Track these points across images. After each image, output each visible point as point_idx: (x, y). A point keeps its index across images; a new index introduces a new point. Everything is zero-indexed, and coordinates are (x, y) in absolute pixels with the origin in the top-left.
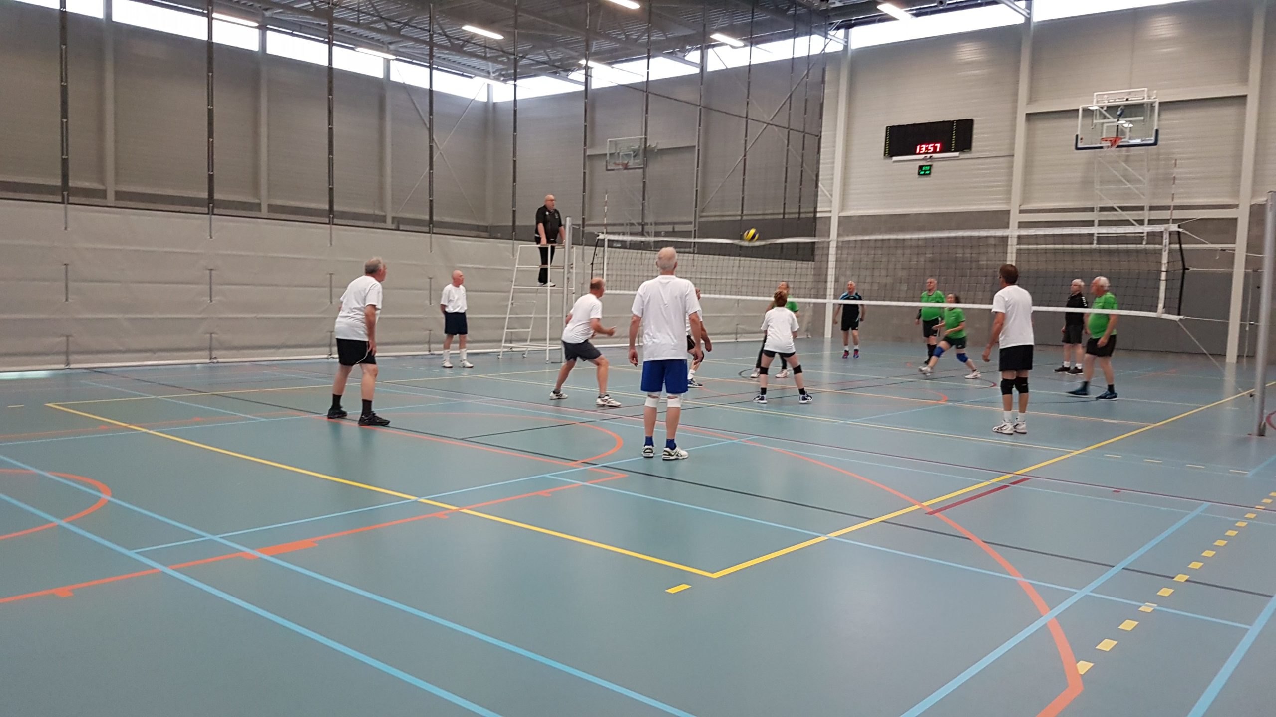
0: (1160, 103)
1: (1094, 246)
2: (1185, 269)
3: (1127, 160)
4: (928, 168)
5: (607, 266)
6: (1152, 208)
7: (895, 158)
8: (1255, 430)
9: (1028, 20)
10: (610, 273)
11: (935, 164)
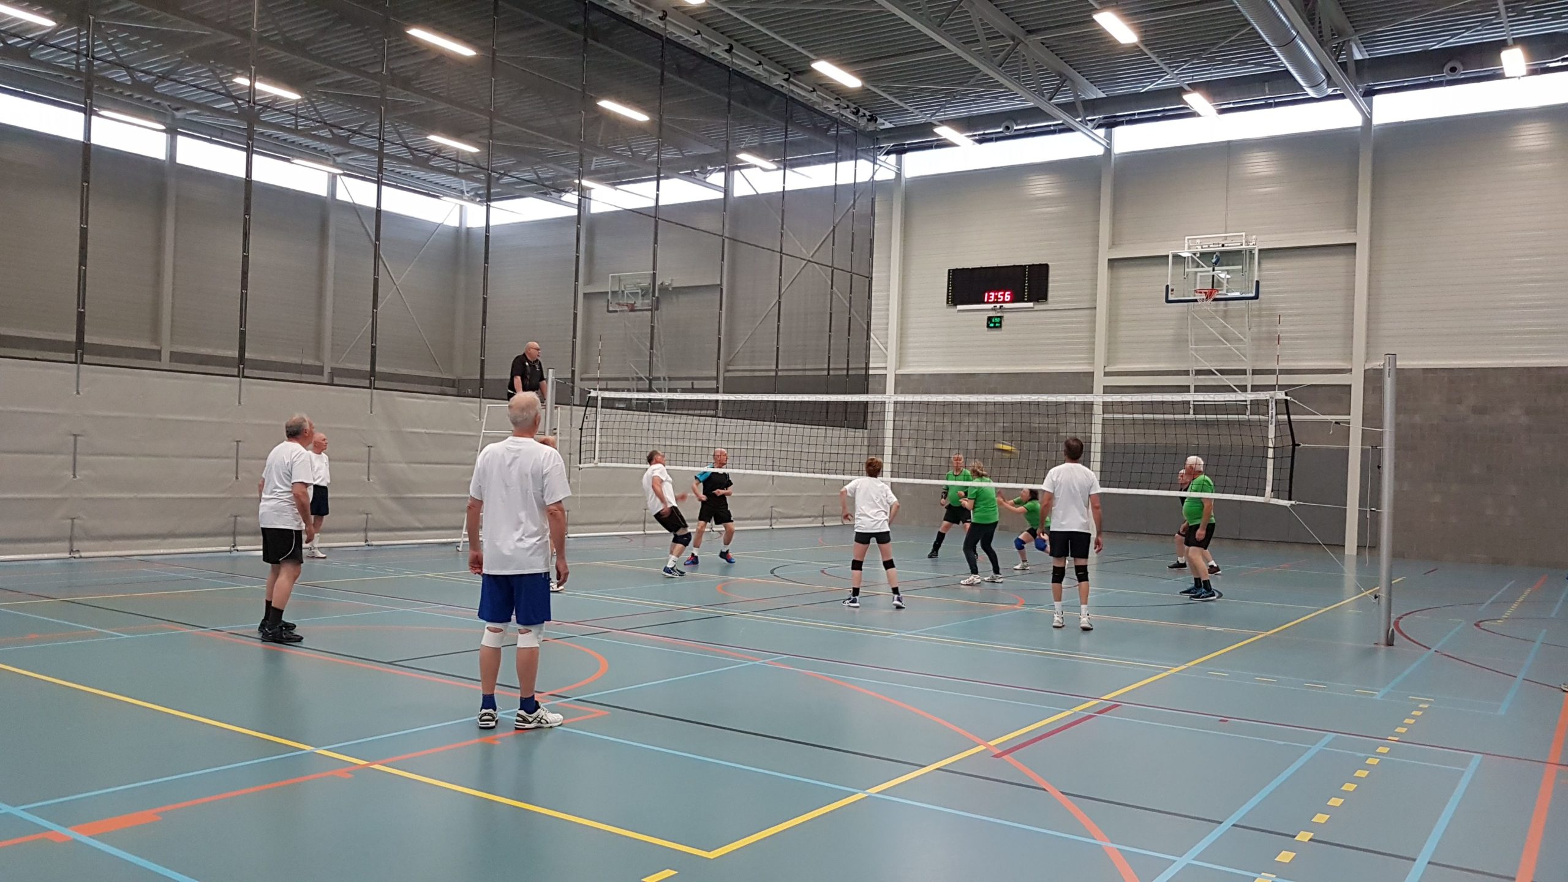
0: (1260, 250)
1: (1191, 416)
2: (1294, 445)
3: (1225, 315)
4: (997, 320)
5: (600, 432)
6: (1255, 372)
7: (960, 307)
8: (1383, 640)
9: (1108, 150)
10: (604, 439)
11: (1006, 316)
